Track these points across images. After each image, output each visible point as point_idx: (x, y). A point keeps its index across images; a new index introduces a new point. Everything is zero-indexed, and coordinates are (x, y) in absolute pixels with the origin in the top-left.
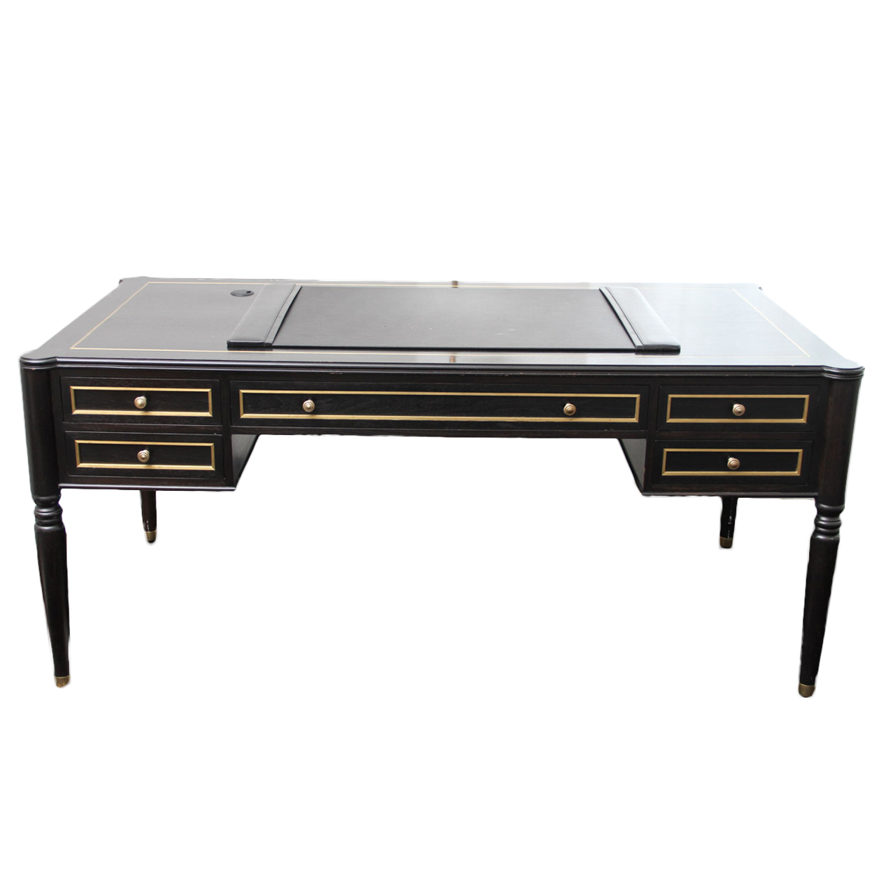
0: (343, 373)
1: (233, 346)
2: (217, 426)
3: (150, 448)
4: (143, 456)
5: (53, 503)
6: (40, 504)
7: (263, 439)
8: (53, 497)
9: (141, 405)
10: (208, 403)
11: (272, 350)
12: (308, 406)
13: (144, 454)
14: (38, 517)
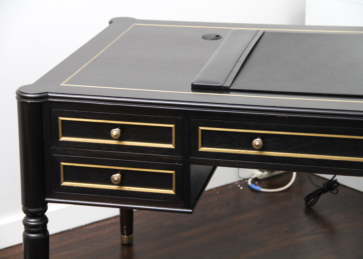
0: (289, 117)
1: (196, 88)
2: (178, 157)
3: (122, 172)
4: (116, 179)
5: (40, 214)
6: (30, 215)
7: (219, 169)
8: (40, 209)
9: (116, 136)
10: (171, 137)
11: (229, 93)
12: (257, 144)
13: (116, 177)
14: (26, 225)
